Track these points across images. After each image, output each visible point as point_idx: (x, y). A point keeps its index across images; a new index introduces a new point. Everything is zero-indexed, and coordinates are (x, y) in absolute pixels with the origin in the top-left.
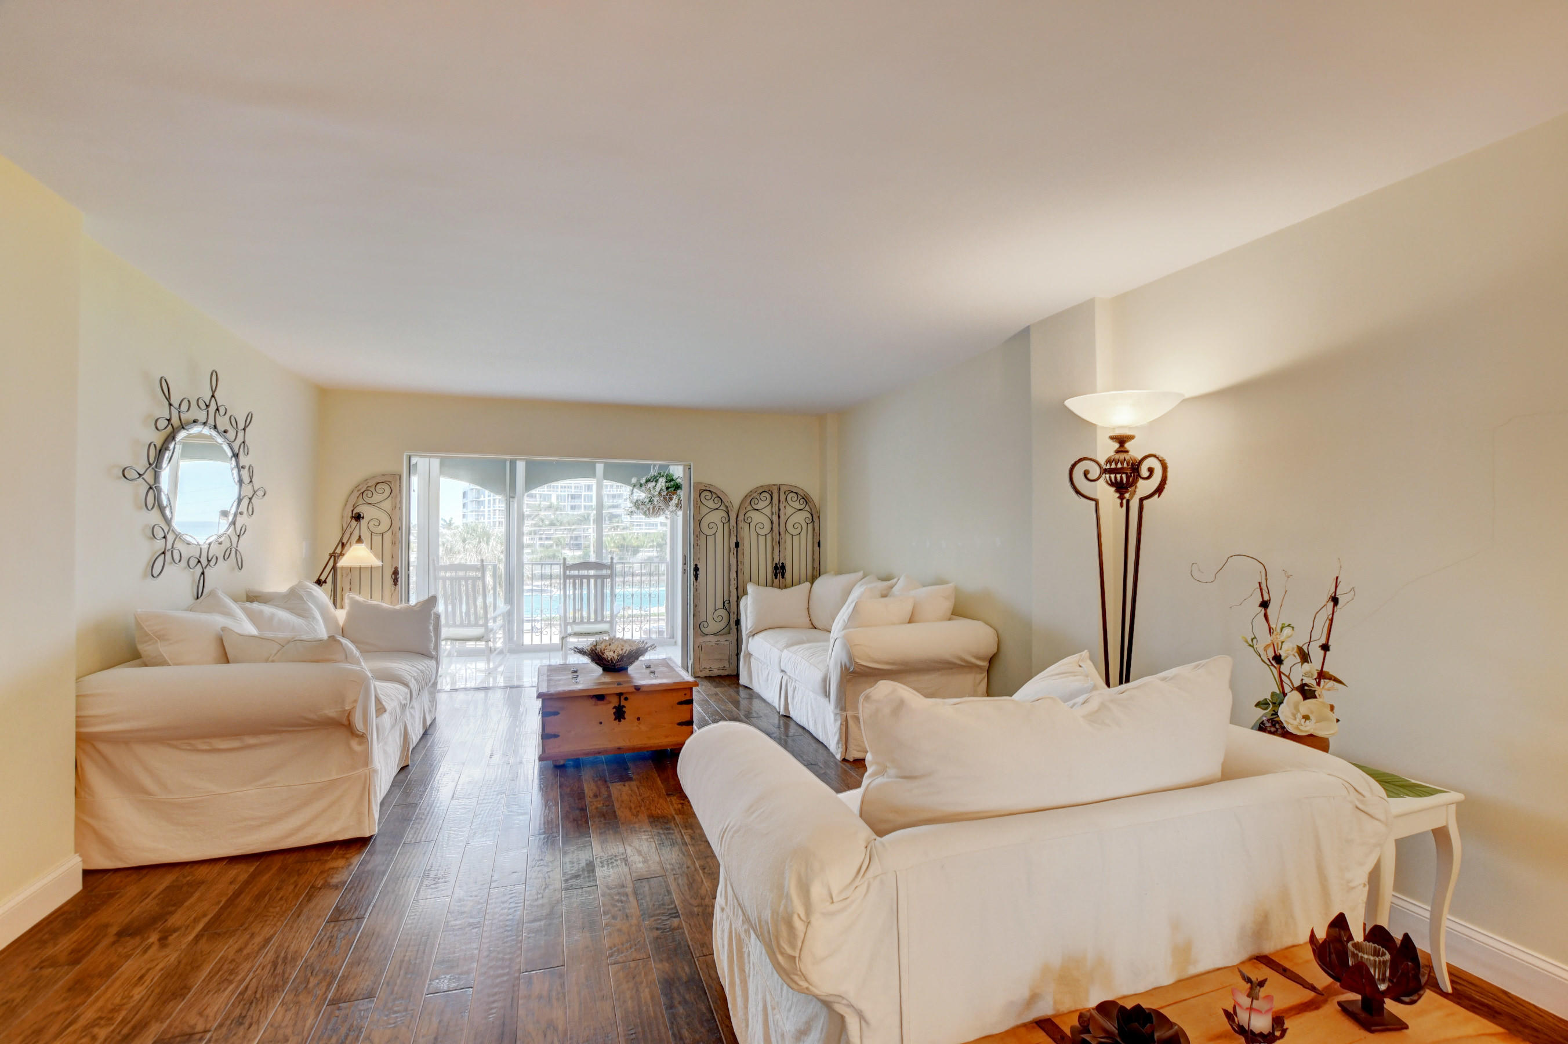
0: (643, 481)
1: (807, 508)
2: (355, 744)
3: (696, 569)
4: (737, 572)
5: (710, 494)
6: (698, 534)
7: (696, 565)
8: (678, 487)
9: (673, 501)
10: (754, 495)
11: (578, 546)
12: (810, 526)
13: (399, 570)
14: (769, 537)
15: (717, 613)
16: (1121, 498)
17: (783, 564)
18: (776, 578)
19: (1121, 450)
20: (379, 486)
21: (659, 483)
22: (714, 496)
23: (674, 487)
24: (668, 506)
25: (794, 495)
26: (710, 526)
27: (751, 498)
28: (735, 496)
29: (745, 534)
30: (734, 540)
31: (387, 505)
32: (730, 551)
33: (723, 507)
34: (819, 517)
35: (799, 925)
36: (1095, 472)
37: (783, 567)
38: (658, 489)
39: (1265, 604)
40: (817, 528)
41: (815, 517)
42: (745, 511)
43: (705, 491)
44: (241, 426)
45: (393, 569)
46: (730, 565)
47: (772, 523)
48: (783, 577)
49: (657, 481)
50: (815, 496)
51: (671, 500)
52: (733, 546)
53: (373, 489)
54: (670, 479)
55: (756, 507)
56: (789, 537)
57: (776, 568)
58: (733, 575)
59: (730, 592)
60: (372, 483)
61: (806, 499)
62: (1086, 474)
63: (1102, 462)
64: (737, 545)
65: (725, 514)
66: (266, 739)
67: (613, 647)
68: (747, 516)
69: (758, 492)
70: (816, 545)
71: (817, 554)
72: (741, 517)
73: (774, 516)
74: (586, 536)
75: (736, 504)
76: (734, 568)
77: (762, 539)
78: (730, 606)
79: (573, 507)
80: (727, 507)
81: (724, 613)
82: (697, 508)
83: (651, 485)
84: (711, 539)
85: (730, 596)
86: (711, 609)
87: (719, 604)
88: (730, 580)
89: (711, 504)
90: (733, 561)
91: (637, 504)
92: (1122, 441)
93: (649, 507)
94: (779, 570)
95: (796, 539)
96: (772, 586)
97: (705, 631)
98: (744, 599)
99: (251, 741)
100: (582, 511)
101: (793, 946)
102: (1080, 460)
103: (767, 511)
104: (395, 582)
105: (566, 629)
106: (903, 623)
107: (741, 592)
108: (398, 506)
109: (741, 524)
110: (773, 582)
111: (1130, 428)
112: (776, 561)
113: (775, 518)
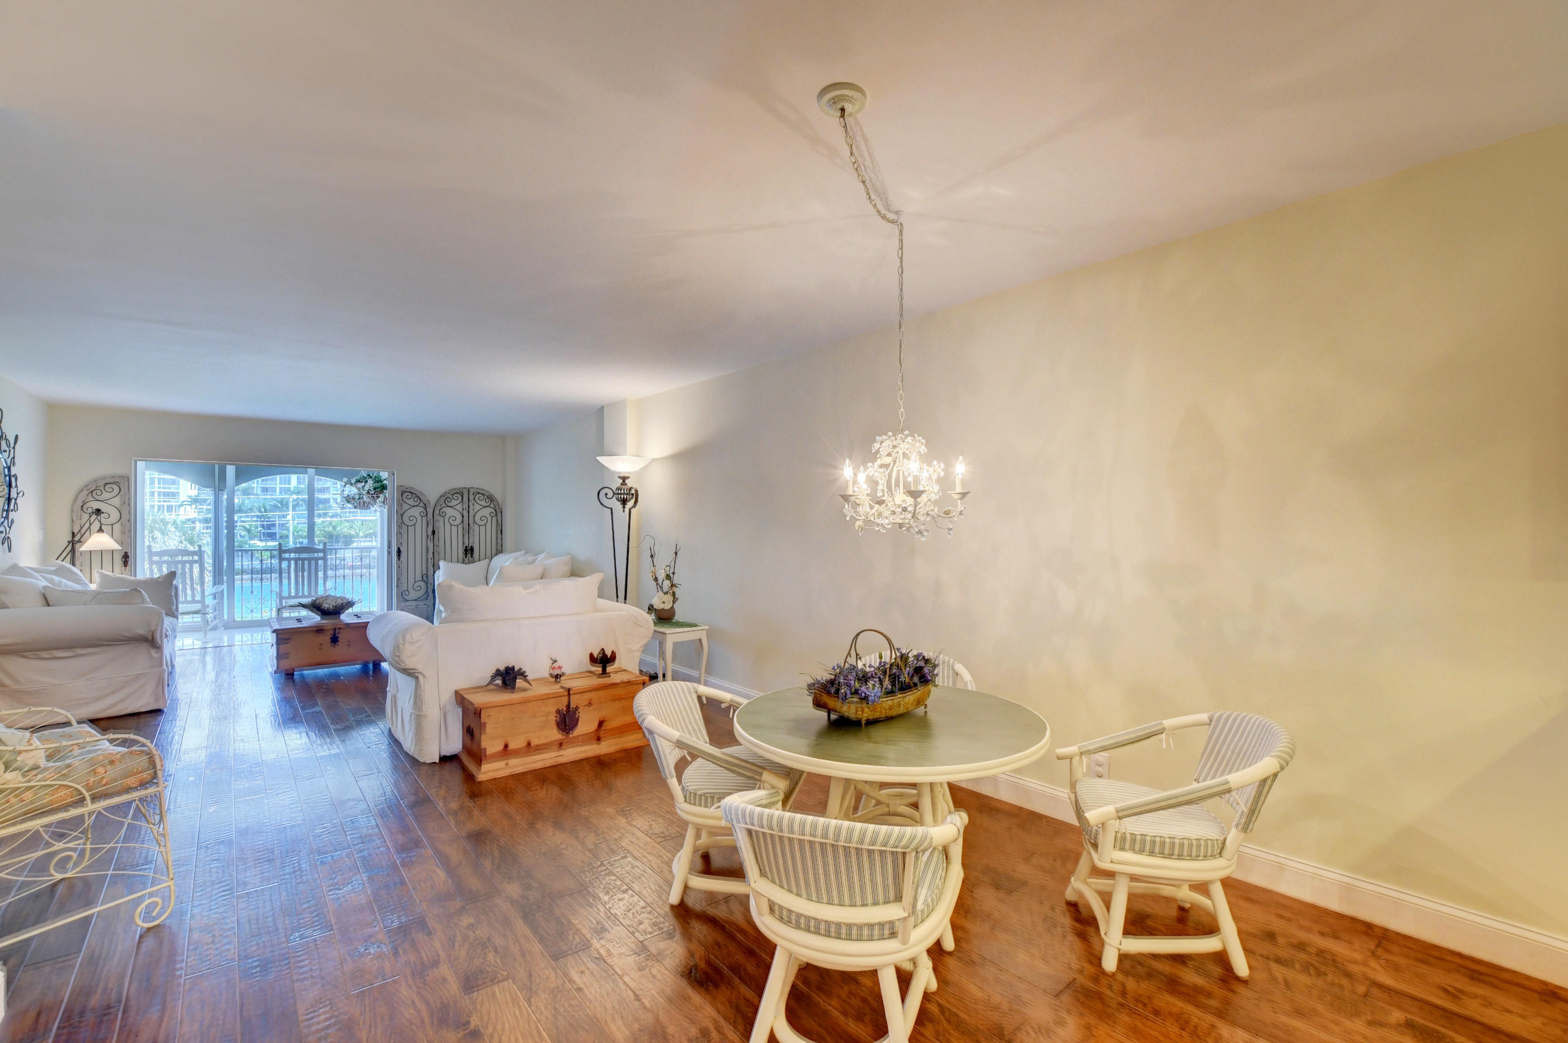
0: (353, 481)
1: (492, 505)
2: (153, 652)
3: (399, 551)
4: (433, 553)
5: (410, 494)
6: (401, 524)
7: (399, 548)
8: (384, 488)
9: (380, 499)
10: (448, 495)
11: (272, 536)
12: (494, 519)
13: (129, 554)
14: (460, 527)
15: (417, 584)
16: (624, 507)
17: (471, 547)
18: (466, 557)
19: (624, 483)
20: (107, 487)
21: (368, 483)
22: (414, 496)
23: (381, 488)
24: (375, 503)
25: (481, 495)
26: (411, 518)
27: (446, 498)
28: (432, 495)
29: (440, 524)
30: (430, 529)
31: (116, 501)
32: (428, 537)
33: (421, 504)
34: (501, 512)
35: (401, 646)
36: (610, 494)
37: (472, 549)
38: (367, 488)
39: (652, 556)
40: (499, 521)
41: (498, 512)
42: (440, 507)
43: (406, 493)
44: (12, 445)
45: (123, 554)
46: (427, 548)
47: (463, 517)
48: (472, 557)
49: (367, 482)
50: (498, 495)
51: (378, 497)
52: (430, 533)
53: (102, 488)
54: (378, 480)
55: (449, 504)
56: (476, 527)
57: (466, 550)
58: (430, 555)
59: (427, 568)
60: (101, 483)
61: (491, 498)
62: (606, 494)
63: (614, 490)
64: (434, 533)
65: (423, 510)
66: (90, 650)
67: (328, 601)
68: (441, 511)
69: (452, 493)
70: (499, 533)
71: (499, 539)
72: (437, 512)
73: (464, 511)
74: (283, 525)
75: (433, 503)
76: (431, 551)
77: (454, 529)
78: (428, 580)
79: (265, 490)
80: (425, 505)
81: (422, 584)
82: (400, 505)
83: (360, 485)
84: (411, 529)
85: (427, 571)
86: (411, 580)
87: (418, 577)
88: (427, 559)
89: (411, 502)
90: (431, 545)
91: (348, 499)
92: (624, 479)
93: (359, 503)
94: (469, 551)
95: (482, 528)
96: (463, 563)
97: (407, 598)
98: (437, 571)
99: (80, 651)
100: (278, 495)
101: (399, 652)
102: (604, 488)
103: (459, 507)
104: (125, 564)
105: (281, 602)
106: (537, 579)
107: (436, 567)
108: (127, 502)
109: (437, 517)
110: (464, 560)
111: (628, 473)
112: (466, 544)
113: (465, 513)
